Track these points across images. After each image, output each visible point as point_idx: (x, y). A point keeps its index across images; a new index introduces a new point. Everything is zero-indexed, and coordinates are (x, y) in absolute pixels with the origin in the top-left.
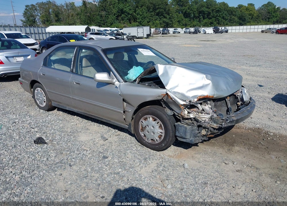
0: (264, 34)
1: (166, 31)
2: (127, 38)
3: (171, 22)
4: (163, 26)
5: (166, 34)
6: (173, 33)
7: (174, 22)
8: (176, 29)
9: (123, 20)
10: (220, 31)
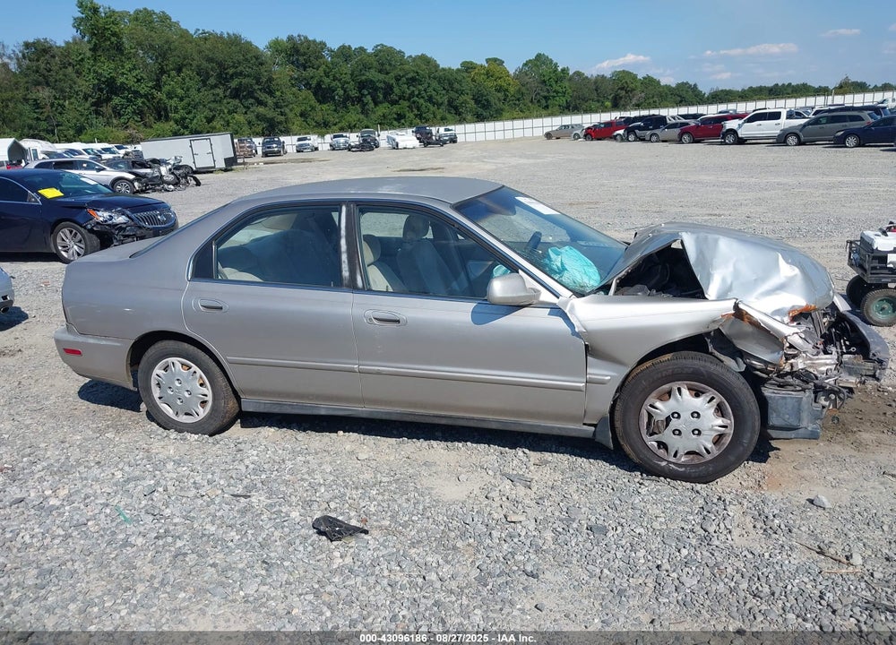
0: (553, 141)
1: (275, 145)
2: (173, 173)
3: (282, 118)
4: (259, 129)
5: (277, 154)
6: (298, 151)
7: (291, 115)
8: (305, 139)
9: (118, 115)
10: (434, 138)
